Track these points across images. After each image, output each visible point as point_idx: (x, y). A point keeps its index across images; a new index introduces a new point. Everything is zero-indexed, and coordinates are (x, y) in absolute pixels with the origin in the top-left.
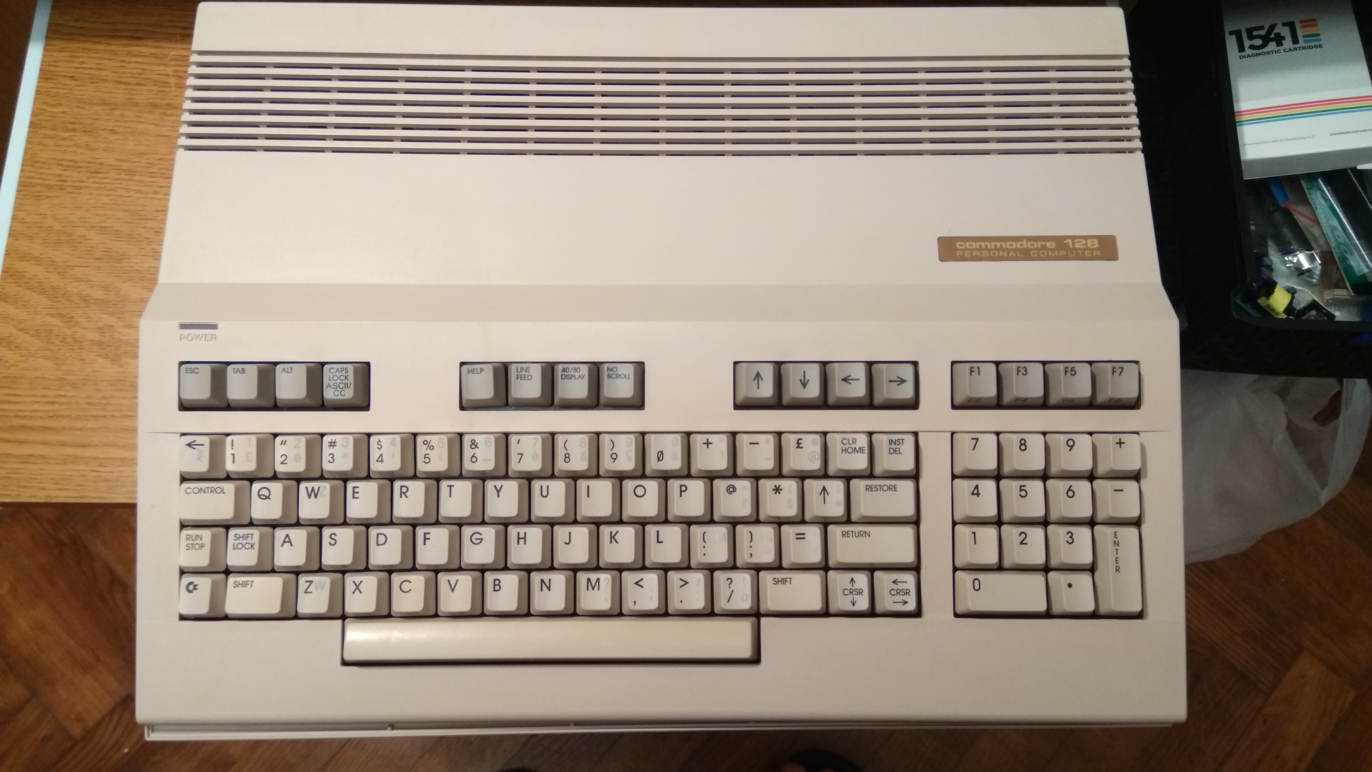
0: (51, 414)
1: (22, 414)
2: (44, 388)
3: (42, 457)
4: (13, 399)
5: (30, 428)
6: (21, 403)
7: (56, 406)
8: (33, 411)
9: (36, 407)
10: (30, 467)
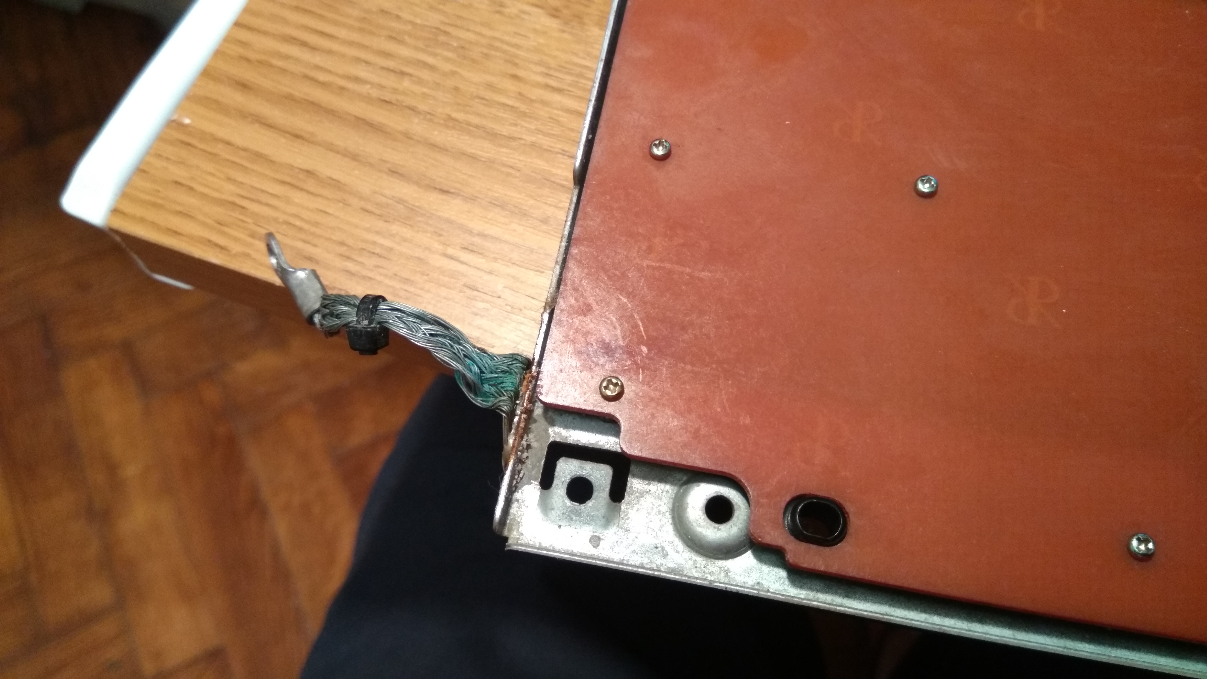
0: (388, 97)
1: (322, 77)
2: (391, 38)
3: (335, 184)
4: (313, 39)
5: (330, 113)
6: (330, 52)
7: (406, 83)
8: (348, 78)
9: (361, 72)
10: (298, 197)
